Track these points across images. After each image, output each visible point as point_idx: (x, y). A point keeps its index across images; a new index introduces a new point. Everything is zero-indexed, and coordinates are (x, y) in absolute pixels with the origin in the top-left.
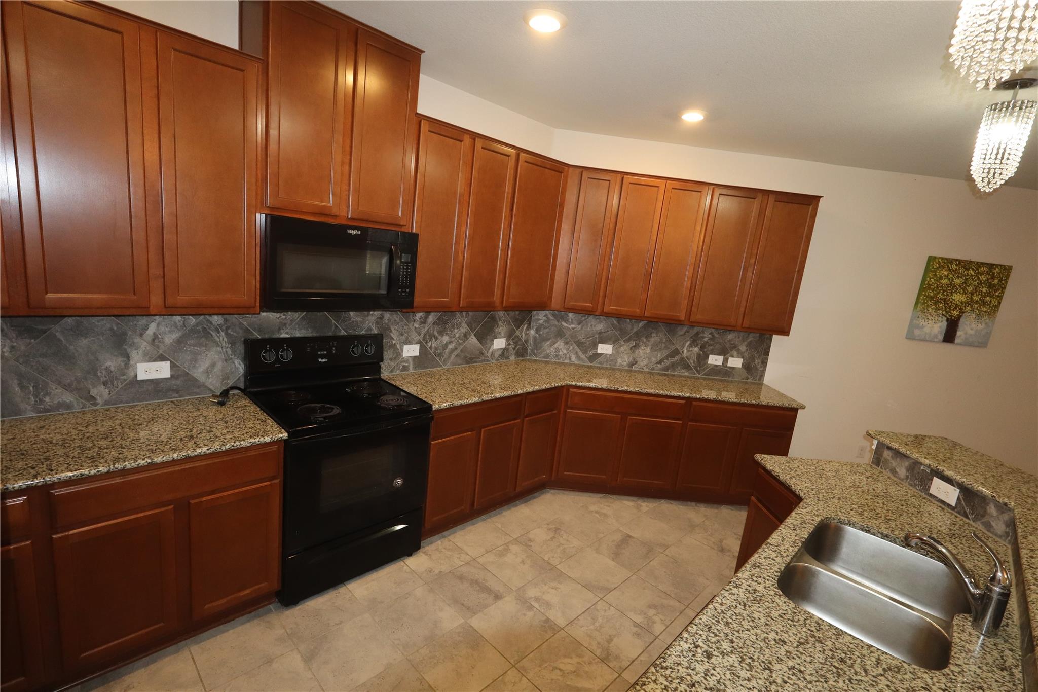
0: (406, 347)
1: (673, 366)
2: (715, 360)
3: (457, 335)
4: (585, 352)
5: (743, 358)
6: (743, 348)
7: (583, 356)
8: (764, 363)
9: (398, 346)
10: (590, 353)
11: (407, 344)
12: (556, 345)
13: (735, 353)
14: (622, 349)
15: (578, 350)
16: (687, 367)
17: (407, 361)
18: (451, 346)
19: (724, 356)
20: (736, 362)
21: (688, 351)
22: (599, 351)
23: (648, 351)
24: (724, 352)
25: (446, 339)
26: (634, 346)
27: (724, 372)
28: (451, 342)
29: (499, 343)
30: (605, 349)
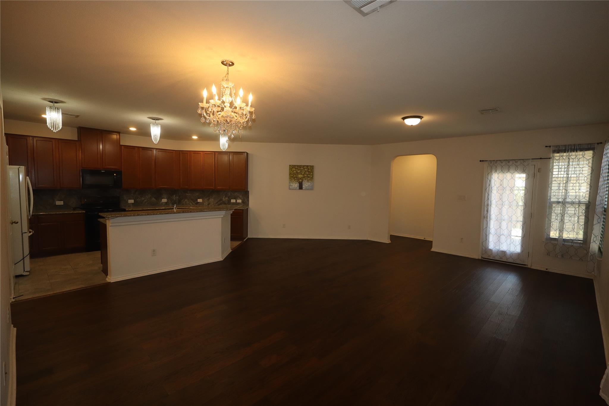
0: (129, 200)
1: (221, 204)
2: (233, 201)
3: (147, 198)
4: (194, 202)
5: (241, 199)
6: (241, 196)
7: (194, 203)
8: (248, 201)
9: (127, 200)
10: (196, 202)
11: (129, 199)
12: (185, 201)
13: (239, 198)
14: (205, 200)
15: (192, 202)
16: (225, 204)
17: (130, 204)
18: (145, 201)
19: (235, 199)
20: (239, 201)
21: (225, 199)
22: (198, 201)
23: (213, 200)
24: (235, 198)
25: (143, 199)
26: (208, 199)
27: (237, 204)
28: (145, 200)
29: (164, 200)
30: (200, 200)
